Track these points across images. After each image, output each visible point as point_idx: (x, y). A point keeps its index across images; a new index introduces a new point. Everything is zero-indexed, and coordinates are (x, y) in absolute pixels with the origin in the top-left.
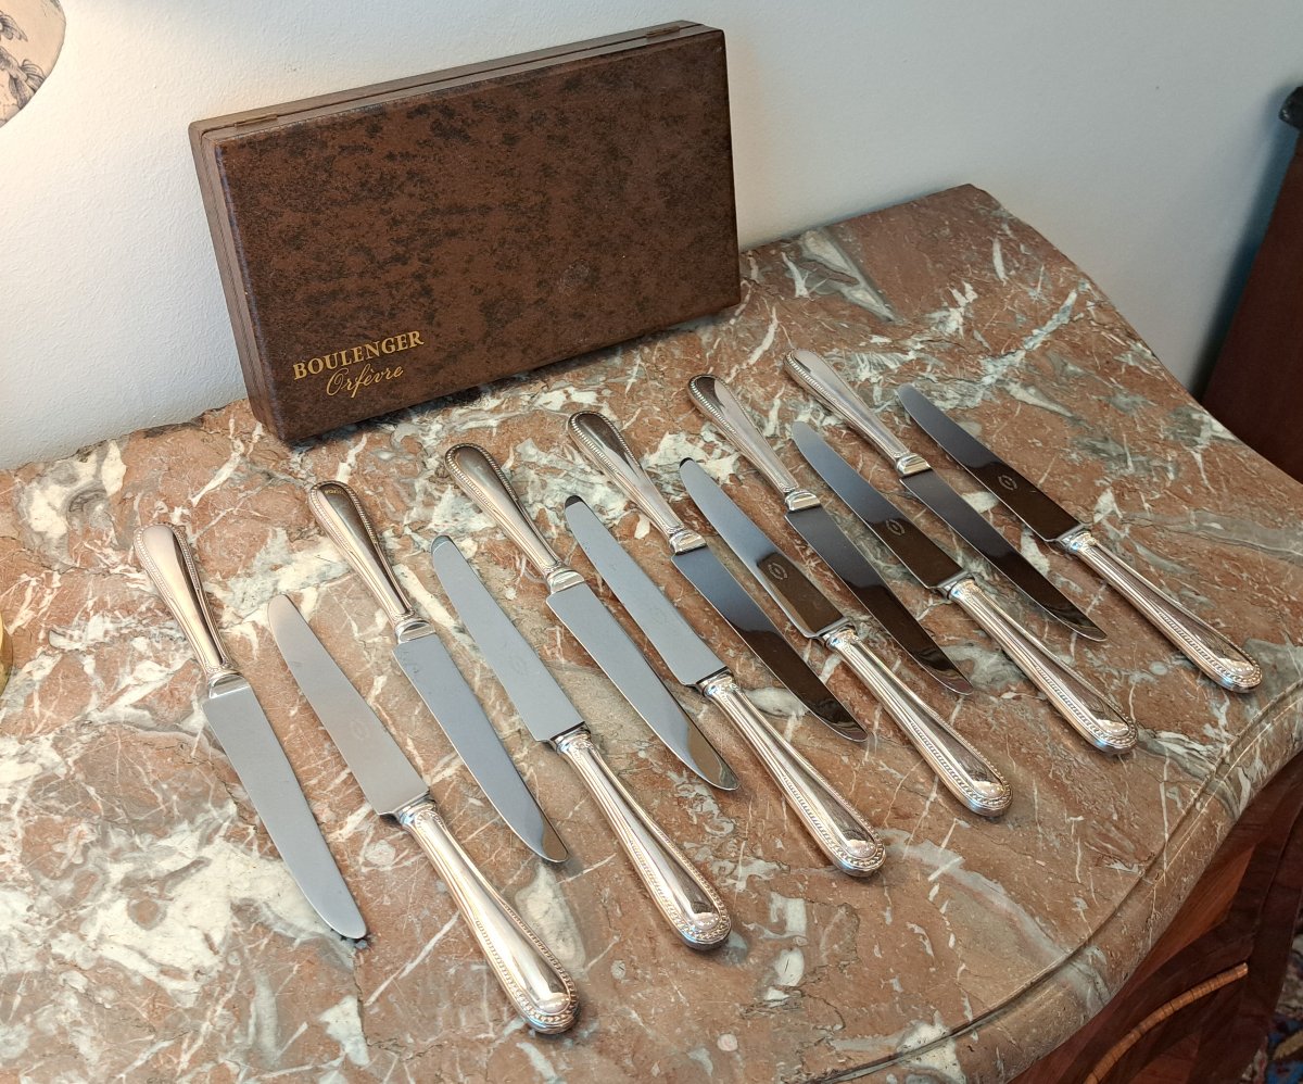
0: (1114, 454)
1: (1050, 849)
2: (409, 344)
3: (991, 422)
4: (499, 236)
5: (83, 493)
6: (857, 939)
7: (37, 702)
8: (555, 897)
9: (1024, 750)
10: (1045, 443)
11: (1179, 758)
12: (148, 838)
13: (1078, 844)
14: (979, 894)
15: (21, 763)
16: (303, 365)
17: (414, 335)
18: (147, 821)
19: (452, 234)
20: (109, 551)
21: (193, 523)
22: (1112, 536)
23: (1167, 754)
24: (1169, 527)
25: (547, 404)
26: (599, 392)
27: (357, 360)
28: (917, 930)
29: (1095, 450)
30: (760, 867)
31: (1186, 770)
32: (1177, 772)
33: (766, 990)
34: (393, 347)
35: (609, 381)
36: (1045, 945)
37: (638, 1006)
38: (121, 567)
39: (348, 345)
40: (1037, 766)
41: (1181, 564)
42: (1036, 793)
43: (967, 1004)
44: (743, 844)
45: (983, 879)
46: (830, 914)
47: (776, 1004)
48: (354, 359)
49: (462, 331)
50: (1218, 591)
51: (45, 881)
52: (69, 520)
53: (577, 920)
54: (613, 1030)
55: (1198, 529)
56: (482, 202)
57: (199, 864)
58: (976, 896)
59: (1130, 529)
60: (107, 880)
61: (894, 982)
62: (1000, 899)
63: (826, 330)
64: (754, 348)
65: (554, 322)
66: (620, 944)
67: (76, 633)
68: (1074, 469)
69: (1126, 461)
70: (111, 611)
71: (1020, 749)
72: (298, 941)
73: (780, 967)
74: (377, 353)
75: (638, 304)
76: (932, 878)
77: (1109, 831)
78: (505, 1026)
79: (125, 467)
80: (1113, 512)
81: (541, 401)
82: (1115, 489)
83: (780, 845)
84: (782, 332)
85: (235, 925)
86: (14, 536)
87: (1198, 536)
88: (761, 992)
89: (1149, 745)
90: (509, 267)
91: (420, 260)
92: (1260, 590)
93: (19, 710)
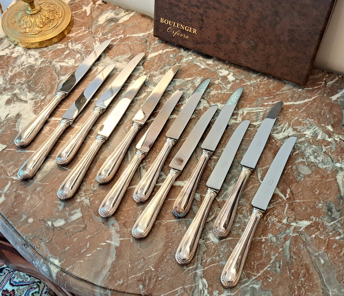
0: (333, 216)
1: (136, 266)
2: (193, 32)
3: (315, 175)
4: (229, 17)
5: (115, 19)
6: (76, 233)
7: (51, 52)
8: (53, 166)
9: (170, 244)
10: (319, 194)
11: (197, 288)
12: (28, 90)
13: (143, 273)
14: (109, 255)
15: (35, 60)
16: (163, 20)
17: (195, 30)
18: (31, 87)
19: (215, 8)
20: (101, 34)
21: (120, 40)
22: (287, 231)
23: (196, 284)
24: (308, 247)
25: (221, 72)
26: (236, 80)
27: (177, 27)
28: (88, 246)
29: (330, 210)
30: (87, 201)
31: (193, 292)
32: (190, 290)
33: (50, 221)
34: (188, 30)
35: (244, 79)
36: (101, 278)
37: (31, 198)
38: (98, 39)
39: (176, 22)
40: (166, 250)
41: (291, 257)
42: (155, 254)
43: (70, 267)
44: (92, 194)
45: (115, 254)
46: (81, 224)
47: (47, 225)
48: (176, 26)
49: (209, 37)
50: (286, 273)
51: (8, 83)
52: (105, 22)
53: (49, 173)
54: (22, 196)
55: (315, 256)
56: (227, 5)
57: (26, 102)
58: (108, 254)
59: (296, 236)
60: (13, 91)
61: (68, 247)
62: (110, 261)
63: (320, 112)
64: (292, 101)
65: (237, 52)
66: (47, 185)
67: (74, 45)
68: (314, 208)
69: (332, 221)
70: (84, 45)
71: (170, 243)
72: (15, 129)
73: (58, 220)
74: (183, 28)
75: (267, 64)
76: (107, 241)
77: (153, 279)
78: (13, 176)
79: (128, 19)
80: (301, 227)
81: (220, 71)
82: (314, 223)
83: (96, 202)
84: (308, 103)
85: (14, 117)
86: (94, 18)
87: (311, 257)
88: (49, 220)
89: (196, 278)
90: (229, 28)
91: (203, 10)
92: (298, 287)
93: (48, 51)
